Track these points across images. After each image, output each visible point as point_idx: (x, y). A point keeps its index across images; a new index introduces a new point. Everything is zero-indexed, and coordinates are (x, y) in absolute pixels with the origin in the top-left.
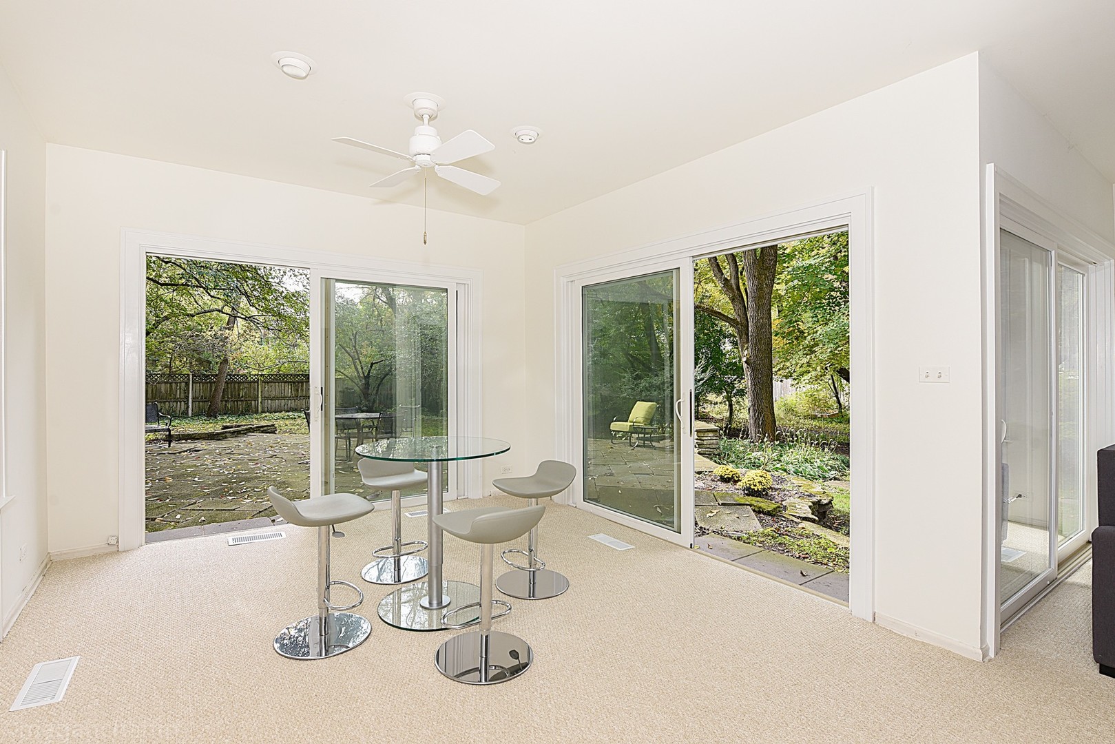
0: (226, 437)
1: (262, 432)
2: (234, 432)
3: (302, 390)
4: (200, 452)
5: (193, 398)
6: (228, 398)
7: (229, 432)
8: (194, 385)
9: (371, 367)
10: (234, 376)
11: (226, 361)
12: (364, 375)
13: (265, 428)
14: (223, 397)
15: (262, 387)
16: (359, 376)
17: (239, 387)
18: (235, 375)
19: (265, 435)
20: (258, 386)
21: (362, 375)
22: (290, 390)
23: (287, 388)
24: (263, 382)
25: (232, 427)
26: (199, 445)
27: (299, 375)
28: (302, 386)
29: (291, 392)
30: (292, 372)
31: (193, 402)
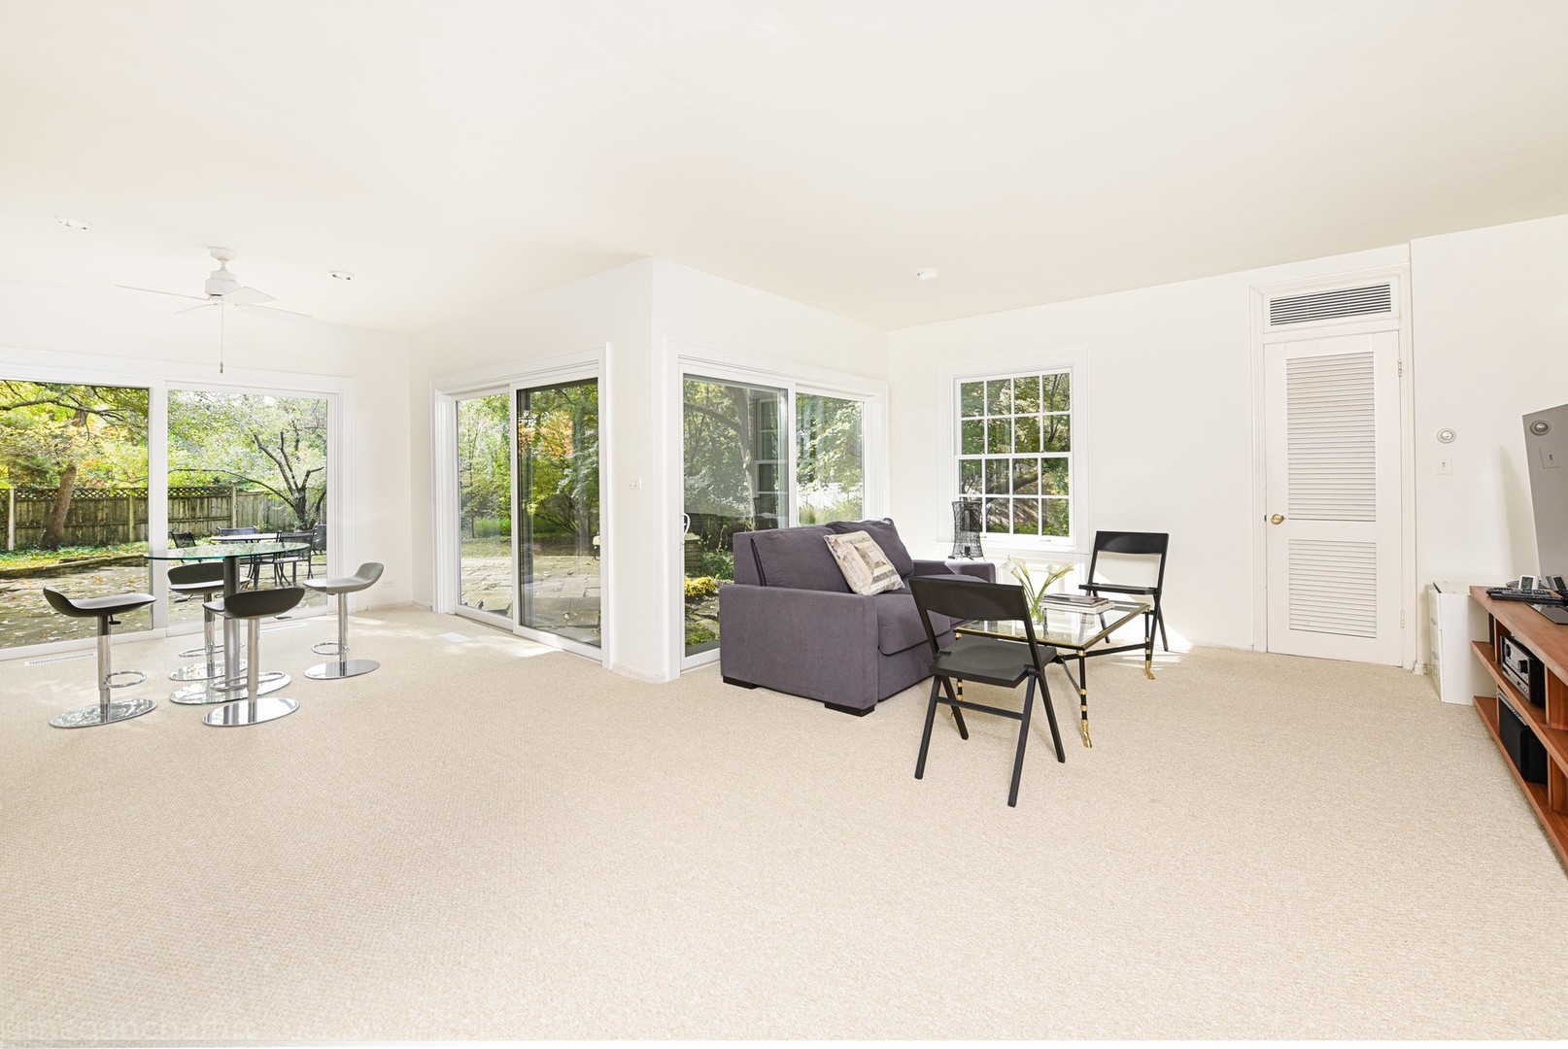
0: (64, 573)
1: (125, 565)
2: (77, 566)
3: (202, 508)
4: (16, 592)
5: (16, 523)
6: (77, 521)
7: (69, 567)
8: (18, 505)
9: (307, 475)
10: (86, 490)
11: (72, 469)
12: (296, 486)
13: (128, 561)
14: (69, 519)
15: (134, 506)
16: (290, 489)
17: (96, 507)
18: (90, 489)
19: (127, 569)
20: (128, 505)
21: (294, 487)
22: (181, 510)
23: (176, 506)
24: (137, 499)
25: (76, 560)
26: (16, 584)
27: (196, 489)
28: (202, 503)
29: (184, 512)
30: (188, 483)
31: (16, 529)
